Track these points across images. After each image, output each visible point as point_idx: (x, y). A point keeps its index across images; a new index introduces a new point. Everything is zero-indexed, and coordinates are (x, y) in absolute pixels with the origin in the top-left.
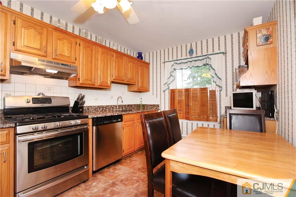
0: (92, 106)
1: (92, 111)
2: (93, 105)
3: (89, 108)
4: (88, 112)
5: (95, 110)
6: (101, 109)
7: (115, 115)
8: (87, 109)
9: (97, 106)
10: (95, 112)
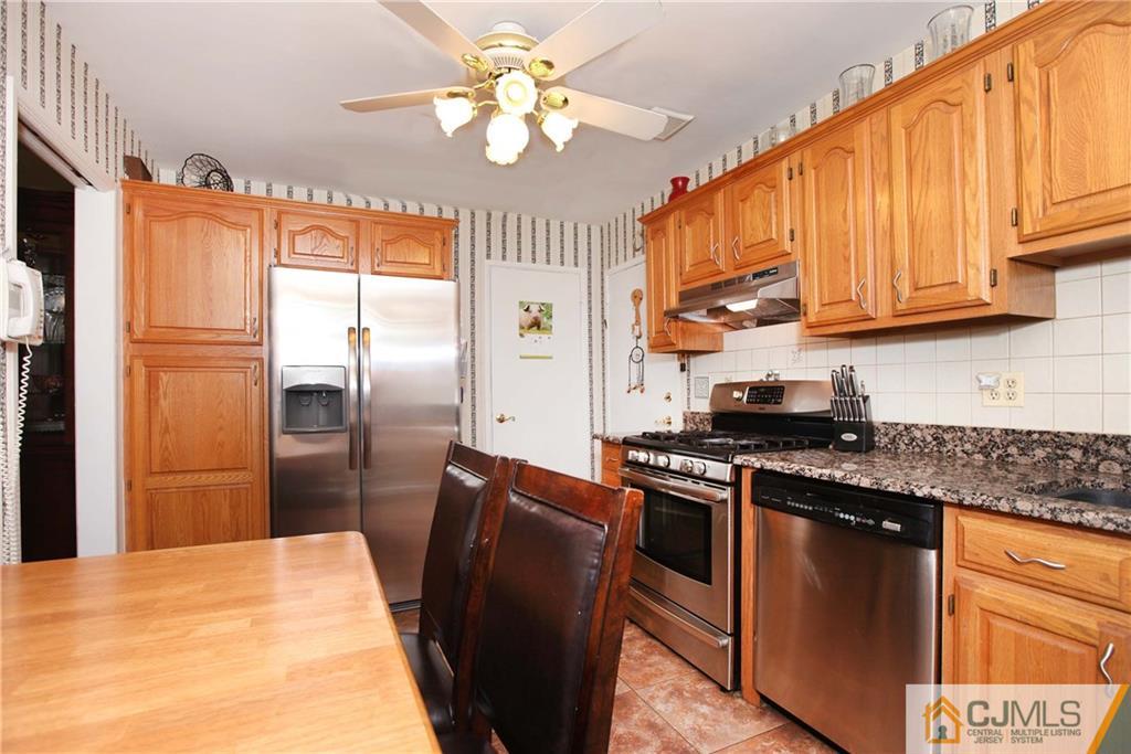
0: (962, 429)
1: (960, 455)
2: (974, 425)
3: (947, 437)
4: (940, 460)
5: (988, 455)
6: (1040, 453)
7: (854, 482)
8: (929, 439)
9: (1006, 431)
10: (986, 466)
